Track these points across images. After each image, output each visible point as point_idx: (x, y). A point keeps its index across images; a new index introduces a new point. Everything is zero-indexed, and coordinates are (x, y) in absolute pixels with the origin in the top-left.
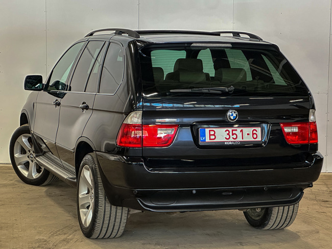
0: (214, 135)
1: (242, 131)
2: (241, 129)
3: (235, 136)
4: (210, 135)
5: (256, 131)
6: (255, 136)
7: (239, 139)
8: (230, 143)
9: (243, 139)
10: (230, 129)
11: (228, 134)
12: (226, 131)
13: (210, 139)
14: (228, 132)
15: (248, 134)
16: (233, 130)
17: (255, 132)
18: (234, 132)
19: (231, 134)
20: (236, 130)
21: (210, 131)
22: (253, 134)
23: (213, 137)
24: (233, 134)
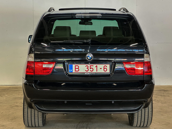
0: (78, 68)
1: (96, 66)
2: (96, 65)
3: (92, 70)
4: (76, 68)
5: (107, 67)
6: (105, 70)
7: (95, 71)
8: (89, 74)
9: (97, 71)
10: (89, 65)
11: (88, 68)
12: (86, 66)
13: (75, 71)
14: (87, 67)
15: (101, 68)
16: (90, 66)
17: (105, 67)
18: (91, 67)
19: (89, 68)
20: (93, 66)
21: (75, 66)
22: (104, 68)
23: (77, 70)
24: (90, 68)
